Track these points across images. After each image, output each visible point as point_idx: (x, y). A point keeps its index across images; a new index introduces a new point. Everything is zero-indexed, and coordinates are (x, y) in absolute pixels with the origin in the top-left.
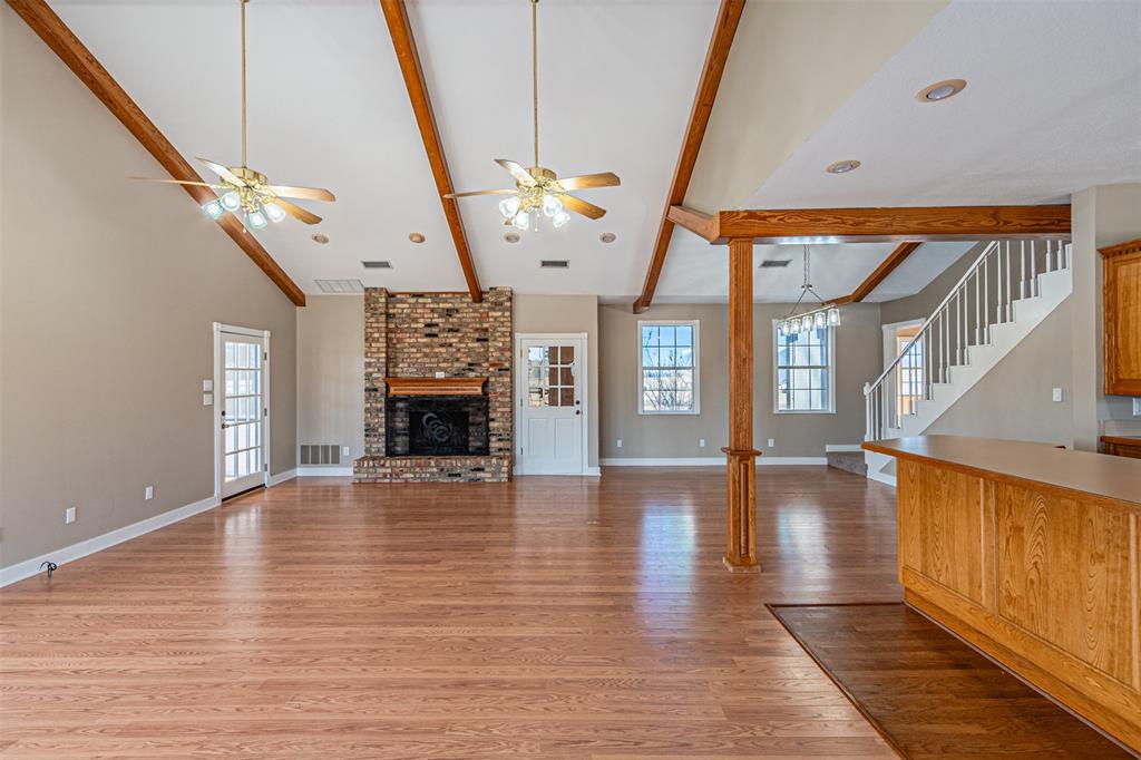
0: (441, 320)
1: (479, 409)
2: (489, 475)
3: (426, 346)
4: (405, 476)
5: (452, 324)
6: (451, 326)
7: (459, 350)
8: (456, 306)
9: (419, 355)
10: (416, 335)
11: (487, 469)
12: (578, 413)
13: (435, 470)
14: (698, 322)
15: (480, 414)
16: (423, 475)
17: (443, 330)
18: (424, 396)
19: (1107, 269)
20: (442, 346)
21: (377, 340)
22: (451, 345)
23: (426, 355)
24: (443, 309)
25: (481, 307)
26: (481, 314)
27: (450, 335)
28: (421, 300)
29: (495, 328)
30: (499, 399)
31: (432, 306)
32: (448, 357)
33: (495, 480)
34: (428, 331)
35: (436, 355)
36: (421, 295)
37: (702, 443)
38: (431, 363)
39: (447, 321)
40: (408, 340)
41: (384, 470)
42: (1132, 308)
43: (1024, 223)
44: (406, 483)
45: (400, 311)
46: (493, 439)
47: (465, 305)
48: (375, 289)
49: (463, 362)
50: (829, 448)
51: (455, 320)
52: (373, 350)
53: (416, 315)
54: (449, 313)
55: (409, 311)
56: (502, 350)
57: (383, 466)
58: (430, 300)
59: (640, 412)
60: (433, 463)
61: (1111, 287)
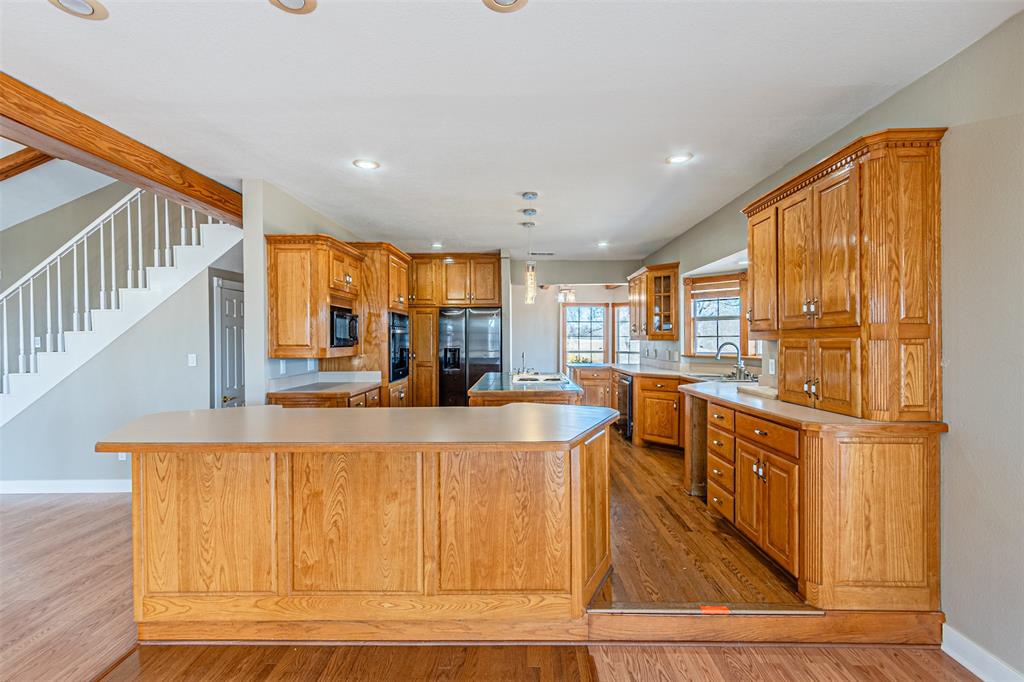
19: (269, 253)
42: (289, 288)
43: (204, 192)
61: (273, 269)
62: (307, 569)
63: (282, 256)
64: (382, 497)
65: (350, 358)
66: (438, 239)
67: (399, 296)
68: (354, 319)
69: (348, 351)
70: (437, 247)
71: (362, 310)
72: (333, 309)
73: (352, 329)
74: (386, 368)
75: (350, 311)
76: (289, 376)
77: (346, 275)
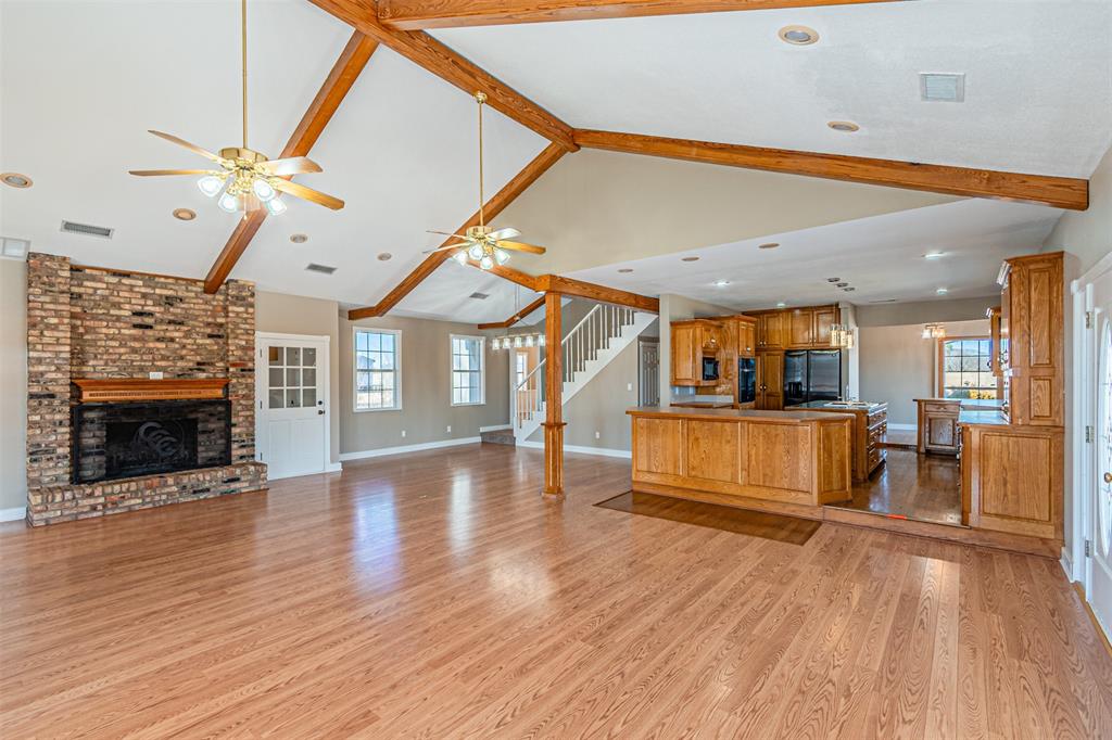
0: (157, 309)
1: (211, 415)
2: (247, 484)
3: (135, 339)
4: (127, 503)
5: (174, 314)
6: (172, 318)
7: (184, 347)
8: (180, 294)
9: (122, 350)
10: (118, 324)
11: (243, 479)
12: (321, 413)
13: (175, 489)
14: (400, 332)
15: (213, 419)
16: (157, 498)
17: (162, 322)
18: (131, 402)
19: (673, 329)
20: (158, 340)
21: (55, 328)
22: (172, 340)
23: (134, 351)
24: (161, 296)
25: (214, 299)
26: (214, 306)
27: (171, 327)
28: (126, 281)
29: (236, 325)
30: (241, 402)
31: (143, 290)
32: (168, 354)
33: (253, 489)
34: (138, 320)
35: (150, 351)
36: (127, 275)
37: (404, 434)
38: (142, 360)
39: (166, 311)
40: (104, 330)
41: (92, 501)
42: (681, 348)
44: (130, 511)
45: (91, 291)
46: (234, 446)
47: (193, 295)
48: (51, 258)
49: (190, 360)
50: (482, 430)
51: (179, 311)
52: (45, 340)
53: (117, 299)
54: (169, 301)
55: (107, 292)
56: (243, 348)
57: (91, 495)
58: (141, 283)
59: (355, 410)
60: (170, 481)
61: (673, 339)
62: (693, 468)
63: (678, 332)
64: (724, 442)
65: (714, 387)
66: (781, 301)
67: (747, 347)
68: (716, 364)
69: (712, 383)
70: (781, 305)
71: (721, 357)
72: (704, 359)
73: (715, 370)
74: (737, 394)
75: (714, 359)
76: (680, 396)
77: (712, 338)
